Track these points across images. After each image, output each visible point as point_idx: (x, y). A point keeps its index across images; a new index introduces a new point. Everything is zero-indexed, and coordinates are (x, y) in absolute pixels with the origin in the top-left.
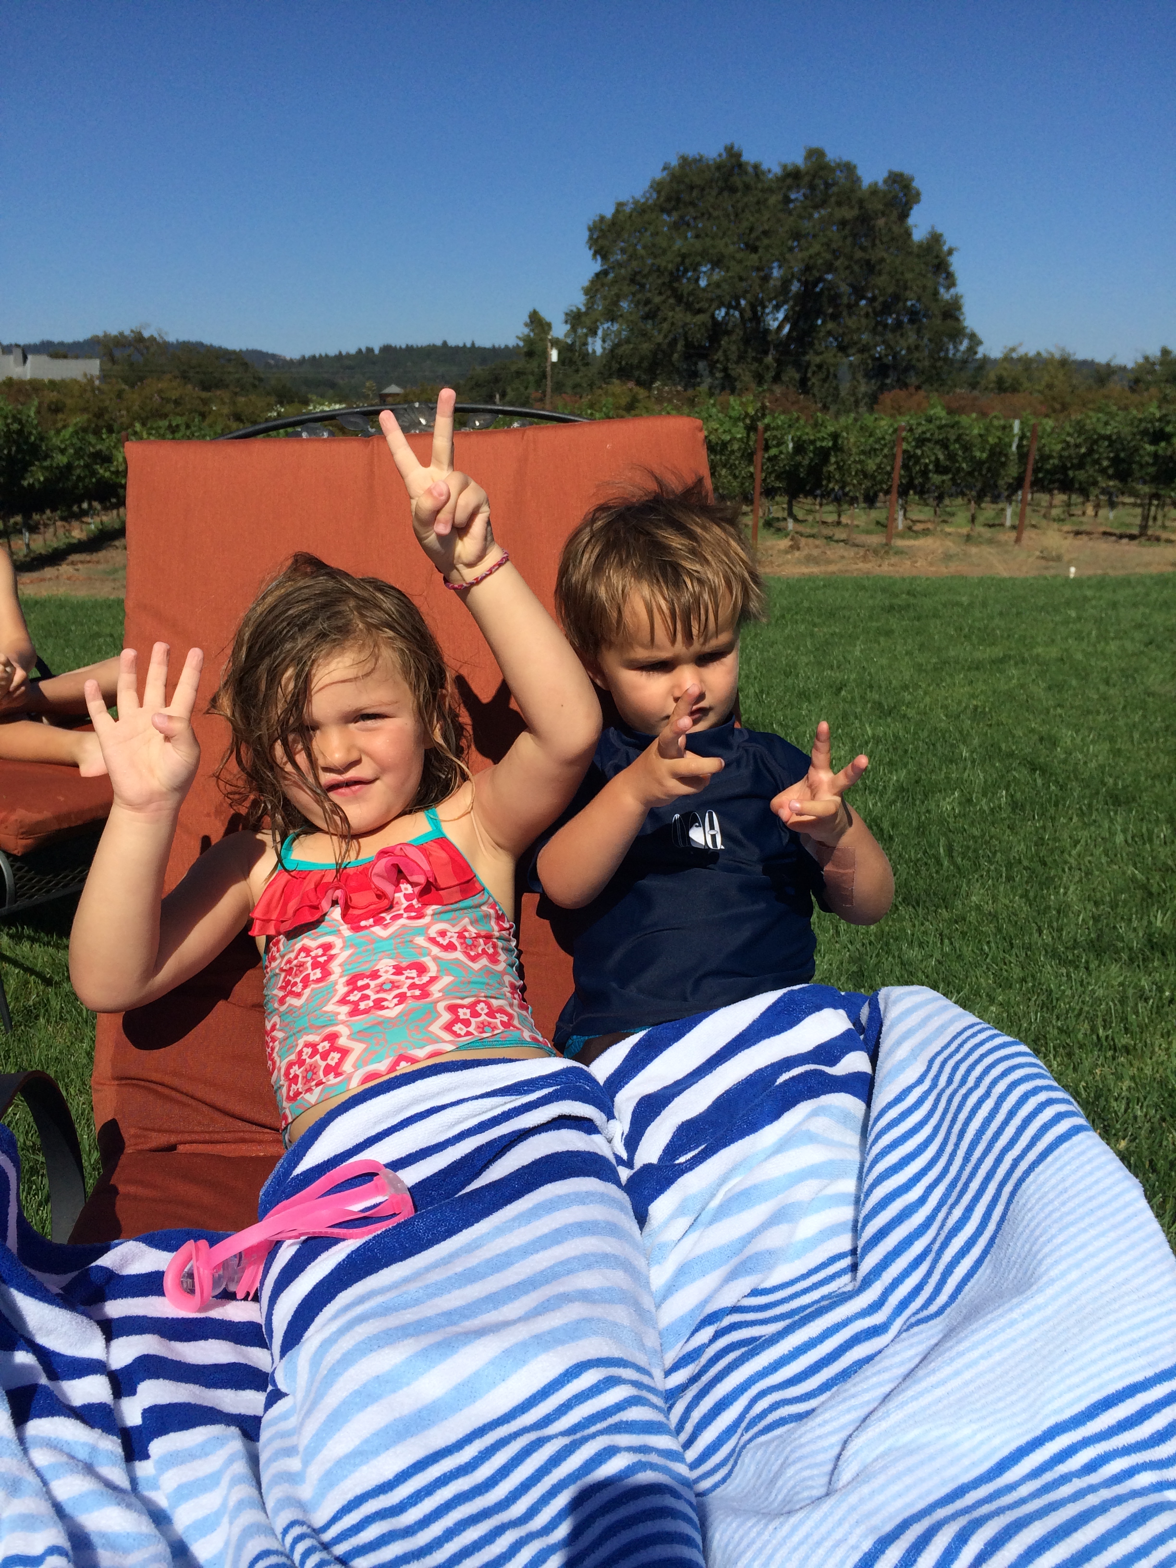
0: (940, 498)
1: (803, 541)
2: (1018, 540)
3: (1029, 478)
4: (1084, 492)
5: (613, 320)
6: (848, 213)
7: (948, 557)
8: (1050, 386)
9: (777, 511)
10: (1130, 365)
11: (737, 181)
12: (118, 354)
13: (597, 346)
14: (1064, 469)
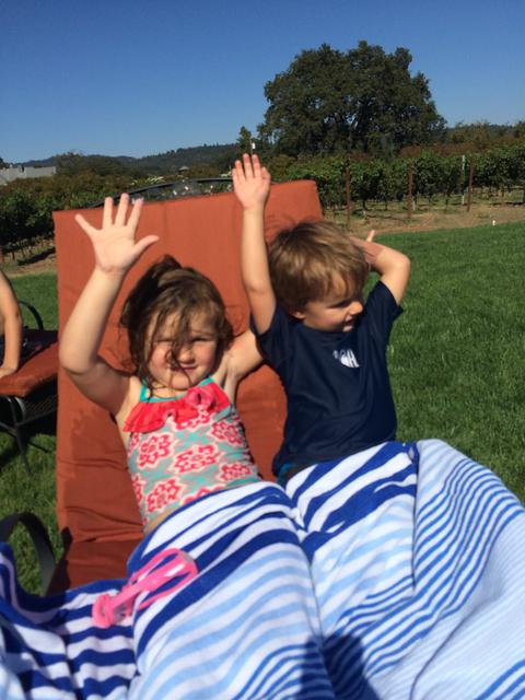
0: (431, 194)
1: (371, 219)
2: (468, 210)
3: (471, 182)
4: (496, 186)
5: (278, 128)
6: (380, 69)
7: (436, 221)
8: (477, 139)
9: (358, 207)
10: (513, 125)
11: (329, 59)
12: (64, 163)
13: (272, 140)
14: (487, 176)
